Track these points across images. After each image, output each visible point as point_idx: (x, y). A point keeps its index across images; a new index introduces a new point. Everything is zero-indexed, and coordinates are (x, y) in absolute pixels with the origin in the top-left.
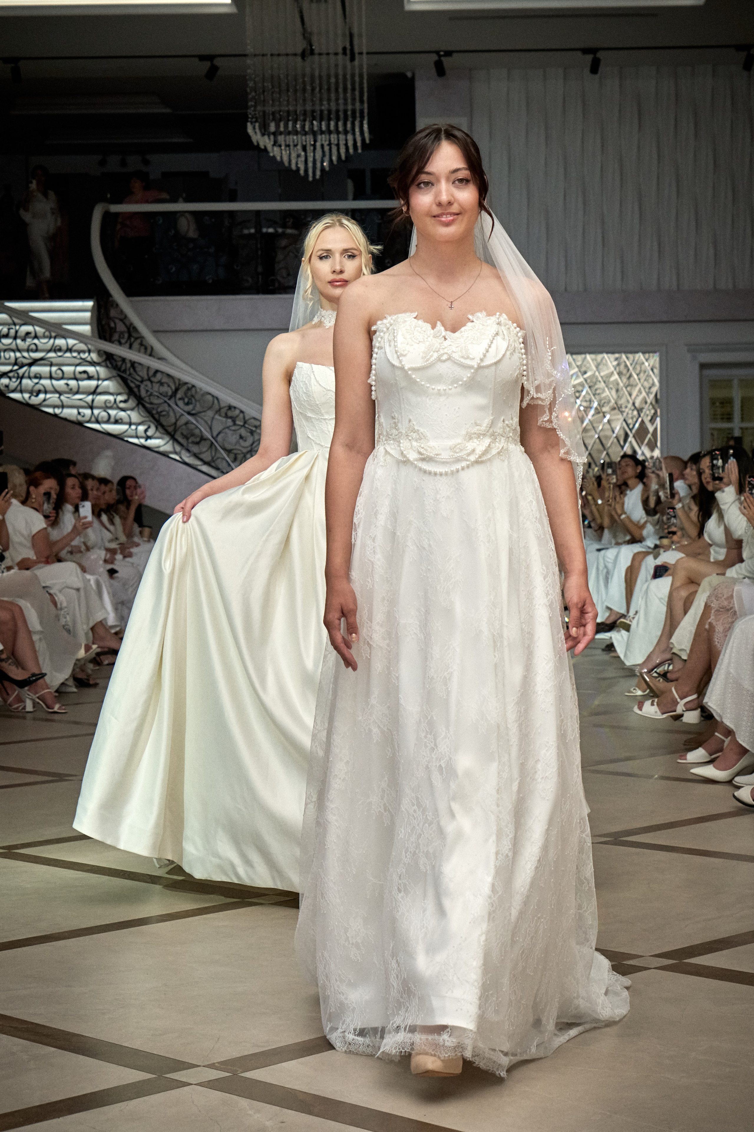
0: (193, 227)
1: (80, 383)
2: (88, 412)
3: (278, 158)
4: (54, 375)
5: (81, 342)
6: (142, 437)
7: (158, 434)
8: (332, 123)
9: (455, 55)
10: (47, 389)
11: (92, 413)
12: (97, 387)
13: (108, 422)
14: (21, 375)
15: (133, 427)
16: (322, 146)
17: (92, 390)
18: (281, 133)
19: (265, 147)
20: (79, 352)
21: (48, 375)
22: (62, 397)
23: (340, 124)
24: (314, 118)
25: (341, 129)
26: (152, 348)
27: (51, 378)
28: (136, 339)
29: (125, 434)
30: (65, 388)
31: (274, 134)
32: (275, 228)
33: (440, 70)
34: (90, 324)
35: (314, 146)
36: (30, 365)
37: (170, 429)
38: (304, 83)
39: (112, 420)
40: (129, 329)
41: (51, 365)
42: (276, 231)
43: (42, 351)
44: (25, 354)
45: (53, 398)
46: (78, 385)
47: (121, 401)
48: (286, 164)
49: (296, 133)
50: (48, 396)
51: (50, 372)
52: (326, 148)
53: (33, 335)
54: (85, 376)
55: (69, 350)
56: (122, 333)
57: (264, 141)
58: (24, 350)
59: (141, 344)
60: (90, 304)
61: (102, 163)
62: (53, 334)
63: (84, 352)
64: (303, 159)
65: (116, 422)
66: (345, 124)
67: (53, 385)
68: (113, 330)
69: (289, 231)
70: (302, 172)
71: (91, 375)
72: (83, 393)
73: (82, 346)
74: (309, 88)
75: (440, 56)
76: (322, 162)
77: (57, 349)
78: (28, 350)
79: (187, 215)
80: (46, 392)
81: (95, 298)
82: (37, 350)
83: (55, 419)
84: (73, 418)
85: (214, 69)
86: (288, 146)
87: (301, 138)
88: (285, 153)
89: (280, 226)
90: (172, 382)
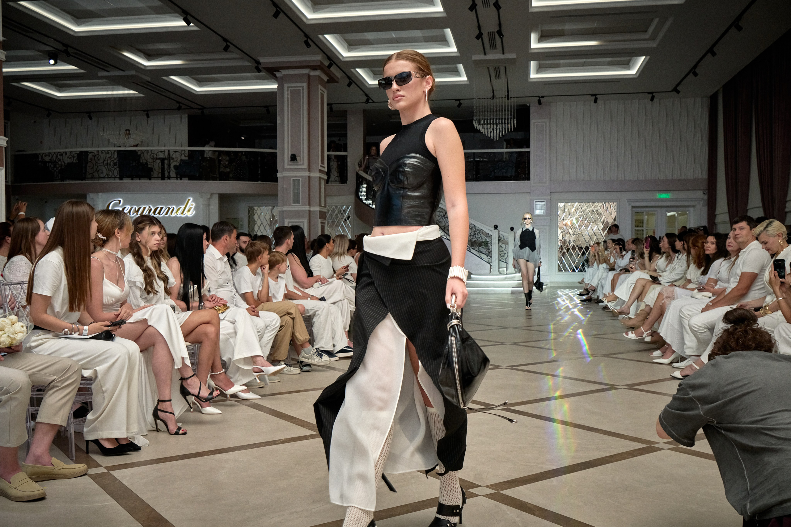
3: (484, 133)
8: (503, 120)
9: (545, 97)
16: (500, 129)
18: (485, 124)
19: (480, 129)
23: (506, 120)
24: (496, 119)
25: (506, 122)
31: (482, 124)
33: (540, 103)
35: (497, 129)
37: (442, 228)
38: (493, 107)
48: (487, 135)
49: (490, 124)
52: (501, 129)
57: (480, 127)
64: (492, 133)
66: (508, 121)
69: (484, 160)
70: (492, 138)
74: (495, 108)
75: (540, 98)
76: (499, 134)
85: (460, 104)
86: (488, 129)
87: (492, 126)
88: (486, 131)
89: (482, 158)
90: (443, 211)
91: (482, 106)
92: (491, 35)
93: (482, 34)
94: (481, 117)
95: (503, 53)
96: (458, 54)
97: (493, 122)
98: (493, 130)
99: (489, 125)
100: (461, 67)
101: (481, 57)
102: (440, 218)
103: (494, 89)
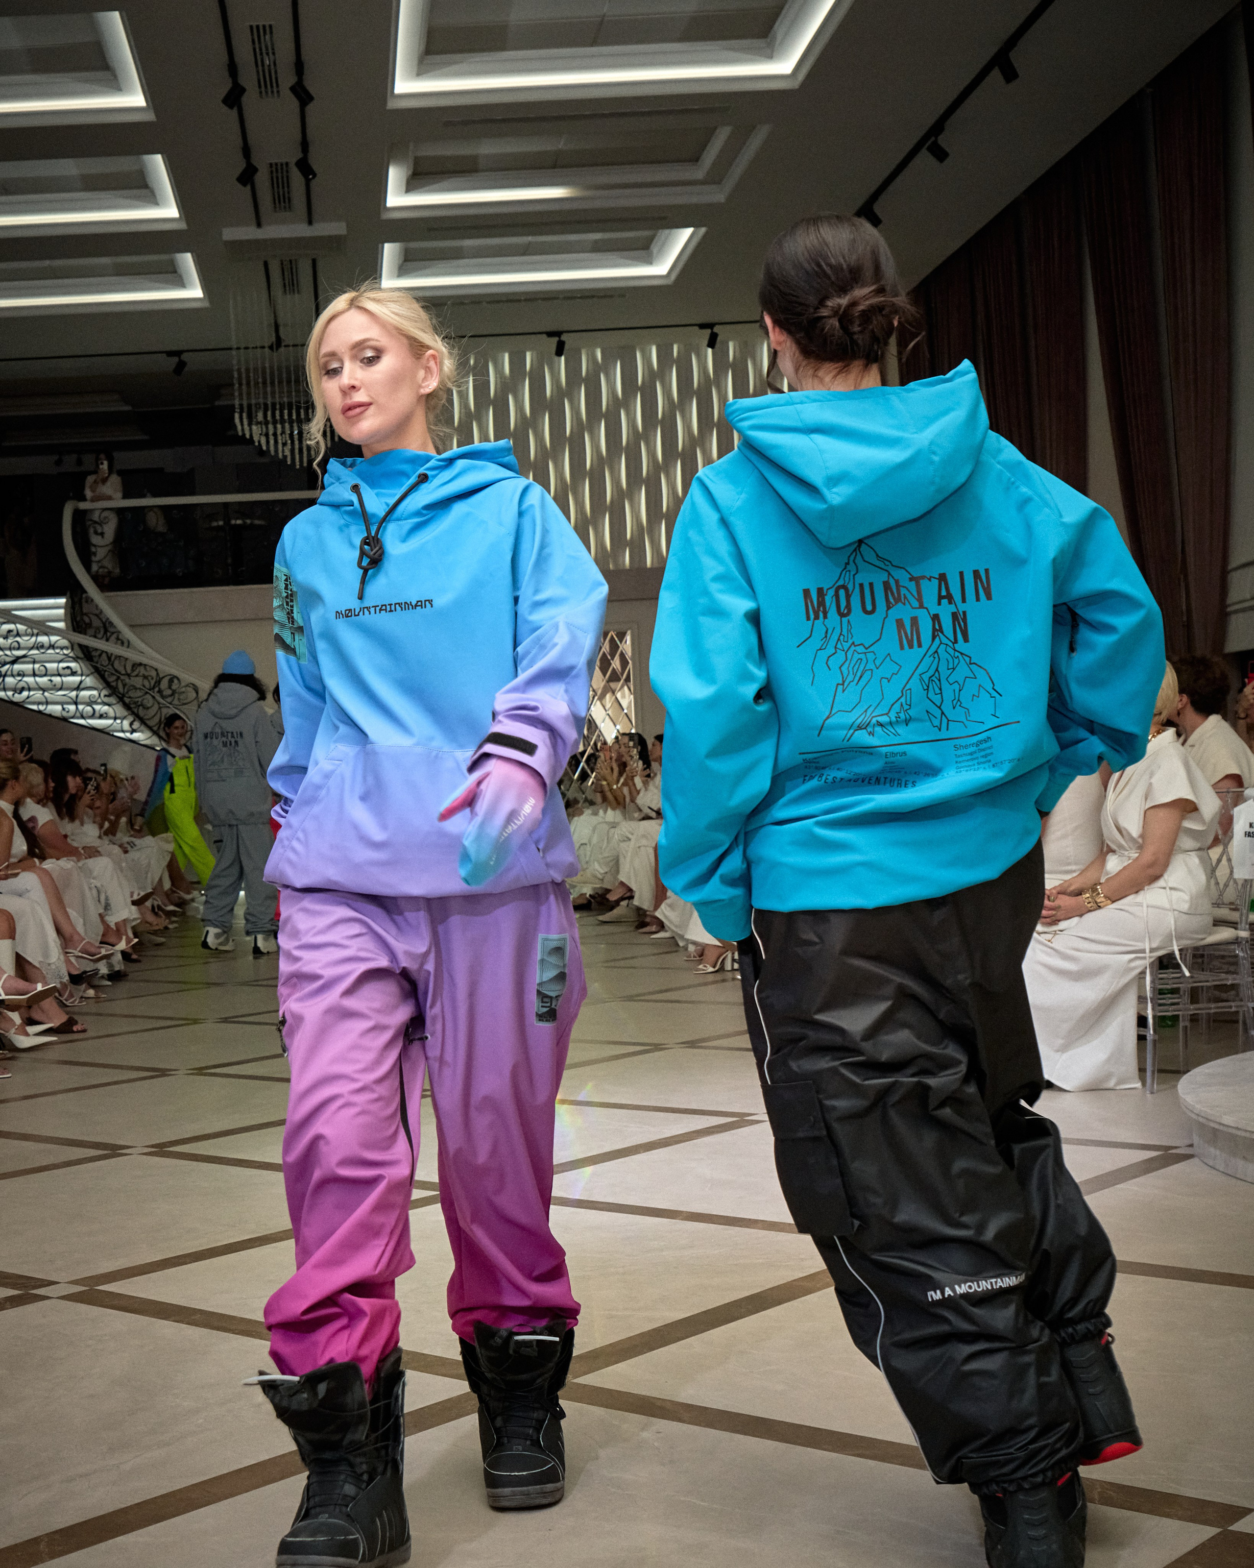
0: (162, 521)
1: (64, 679)
2: (72, 708)
3: (264, 448)
4: (37, 672)
5: (64, 638)
6: (127, 731)
7: (143, 727)
10: (31, 686)
11: (77, 708)
12: (81, 682)
13: (93, 716)
14: (3, 673)
15: (118, 721)
17: (76, 686)
18: (267, 423)
19: (251, 435)
20: (62, 648)
21: (32, 673)
22: (46, 694)
26: (129, 642)
27: (34, 675)
28: (113, 633)
29: (111, 728)
30: (49, 684)
31: (260, 423)
32: (243, 519)
34: (65, 621)
36: (13, 662)
37: (151, 721)
39: (97, 715)
40: (104, 624)
41: (34, 662)
42: (245, 523)
43: (24, 649)
44: (8, 653)
45: (37, 695)
46: (62, 681)
47: (105, 696)
48: (273, 453)
49: (283, 422)
50: (32, 693)
51: (34, 669)
53: (15, 632)
54: (69, 672)
55: (52, 646)
56: (98, 629)
57: (253, 432)
58: (6, 649)
59: (118, 639)
60: (62, 601)
61: (59, 463)
62: (35, 631)
63: (67, 648)
64: (289, 446)
65: (101, 717)
67: (37, 683)
68: (89, 625)
69: (257, 522)
70: (288, 461)
71: (74, 670)
72: (67, 689)
73: (65, 642)
77: (40, 646)
78: (10, 649)
79: (155, 509)
80: (29, 689)
81: (68, 593)
82: (19, 648)
83: (40, 715)
84: (58, 715)
85: (181, 365)
86: (275, 435)
87: (287, 425)
88: (272, 442)
89: (250, 518)
90: (154, 674)
91: (256, 370)
92: (279, 172)
93: (256, 170)
94: (253, 402)
95: (310, 223)
96: (183, 226)
97: (290, 415)
98: (291, 435)
99: (279, 426)
100: (187, 261)
101: (247, 233)
102: (139, 693)
103: (280, 321)
